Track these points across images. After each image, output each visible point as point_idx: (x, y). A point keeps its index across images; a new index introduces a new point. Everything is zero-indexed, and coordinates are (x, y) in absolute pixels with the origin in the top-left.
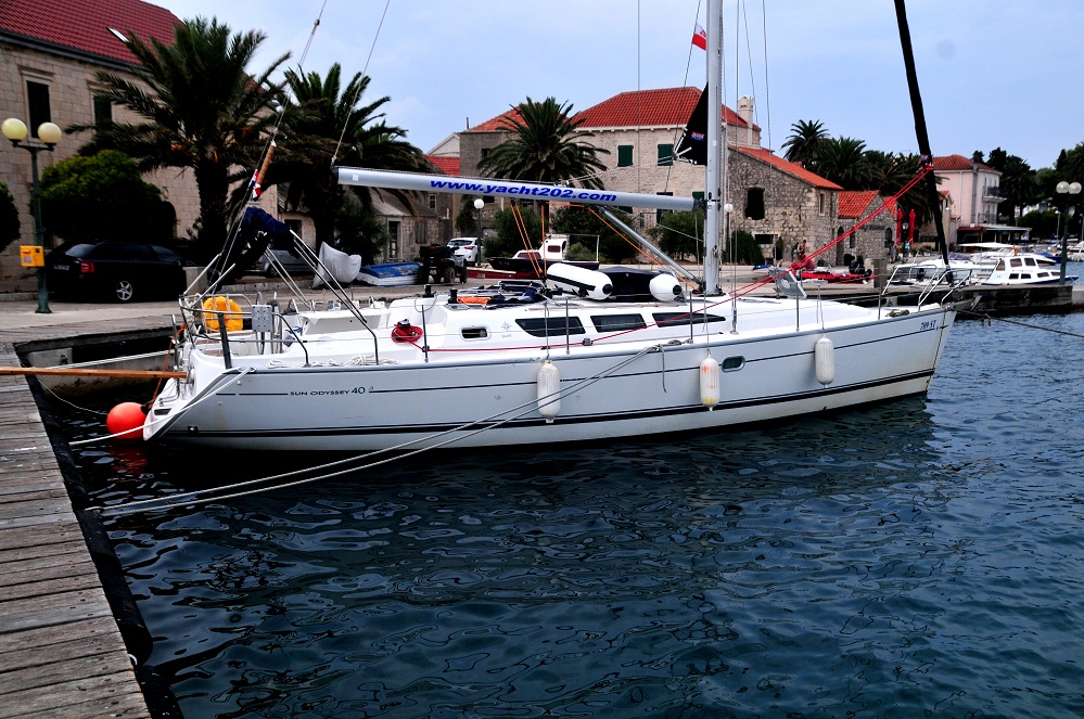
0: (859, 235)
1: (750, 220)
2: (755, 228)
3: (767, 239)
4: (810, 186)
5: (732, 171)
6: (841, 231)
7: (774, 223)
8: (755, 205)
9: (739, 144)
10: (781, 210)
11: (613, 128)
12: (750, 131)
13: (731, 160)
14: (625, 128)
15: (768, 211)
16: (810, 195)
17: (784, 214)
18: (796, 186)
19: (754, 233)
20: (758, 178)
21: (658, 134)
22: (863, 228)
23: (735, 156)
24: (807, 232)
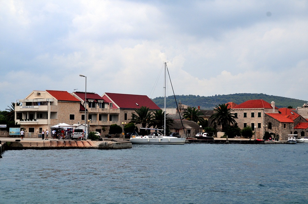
1: (269, 130)
2: (270, 131)
3: (272, 134)
4: (280, 122)
5: (265, 119)
7: (273, 131)
8: (270, 127)
9: (266, 113)
10: (274, 127)
11: (243, 109)
12: (274, 109)
13: (265, 116)
14: (245, 109)
15: (272, 128)
16: (280, 124)
17: (275, 128)
18: (277, 122)
19: (270, 132)
20: (270, 120)
21: (251, 110)
23: (266, 115)
24: (280, 132)
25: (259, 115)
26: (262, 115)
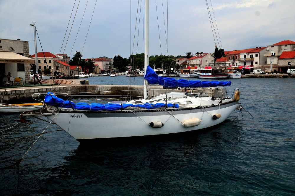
0: (74, 72)
2: (58, 71)
4: (64, 66)
5: (54, 63)
6: (70, 71)
7: (60, 70)
8: (57, 68)
9: (55, 60)
12: (57, 58)
14: (39, 58)
20: (58, 65)
22: (75, 71)
23: (55, 62)
24: (65, 71)
25: (50, 61)
26: (52, 61)
